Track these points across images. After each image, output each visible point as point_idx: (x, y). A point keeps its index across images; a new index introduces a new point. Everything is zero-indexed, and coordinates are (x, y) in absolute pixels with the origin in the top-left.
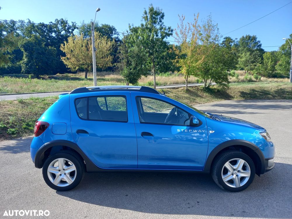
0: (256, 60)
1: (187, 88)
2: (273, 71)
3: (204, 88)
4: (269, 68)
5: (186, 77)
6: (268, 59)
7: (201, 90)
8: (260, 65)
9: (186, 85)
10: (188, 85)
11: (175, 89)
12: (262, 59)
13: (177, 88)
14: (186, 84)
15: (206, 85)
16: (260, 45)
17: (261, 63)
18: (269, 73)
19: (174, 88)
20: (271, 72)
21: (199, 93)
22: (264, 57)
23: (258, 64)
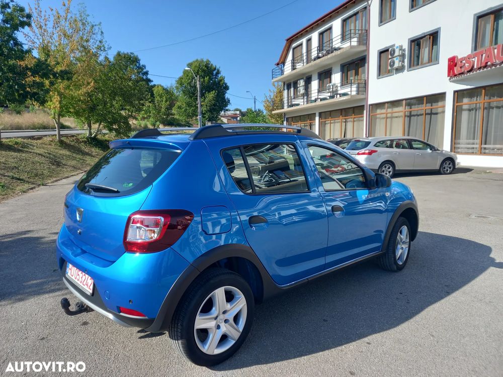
0: (144, 96)
1: (59, 138)
2: (168, 115)
3: (87, 138)
4: (163, 110)
5: (57, 117)
6: (161, 96)
7: (85, 142)
8: (150, 104)
9: (56, 133)
10: (62, 133)
11: (35, 139)
12: (152, 95)
13: (40, 138)
14: (57, 130)
15: (90, 134)
16: (146, 73)
17: (150, 102)
18: (163, 118)
19: (32, 138)
20: (165, 117)
21: (83, 147)
22: (154, 92)
23: (147, 104)
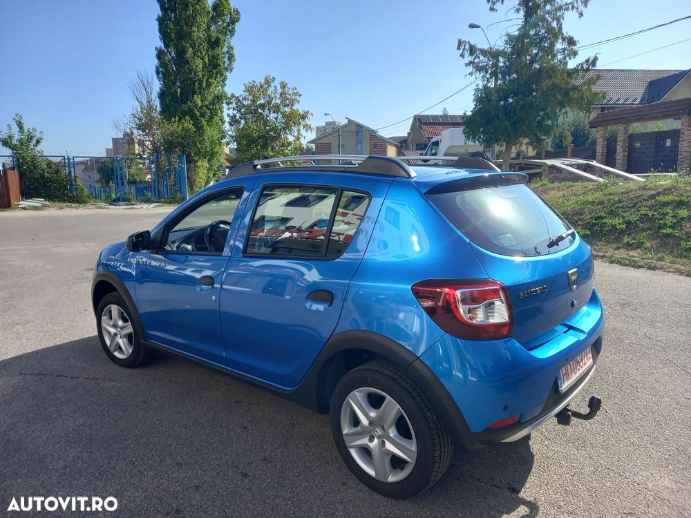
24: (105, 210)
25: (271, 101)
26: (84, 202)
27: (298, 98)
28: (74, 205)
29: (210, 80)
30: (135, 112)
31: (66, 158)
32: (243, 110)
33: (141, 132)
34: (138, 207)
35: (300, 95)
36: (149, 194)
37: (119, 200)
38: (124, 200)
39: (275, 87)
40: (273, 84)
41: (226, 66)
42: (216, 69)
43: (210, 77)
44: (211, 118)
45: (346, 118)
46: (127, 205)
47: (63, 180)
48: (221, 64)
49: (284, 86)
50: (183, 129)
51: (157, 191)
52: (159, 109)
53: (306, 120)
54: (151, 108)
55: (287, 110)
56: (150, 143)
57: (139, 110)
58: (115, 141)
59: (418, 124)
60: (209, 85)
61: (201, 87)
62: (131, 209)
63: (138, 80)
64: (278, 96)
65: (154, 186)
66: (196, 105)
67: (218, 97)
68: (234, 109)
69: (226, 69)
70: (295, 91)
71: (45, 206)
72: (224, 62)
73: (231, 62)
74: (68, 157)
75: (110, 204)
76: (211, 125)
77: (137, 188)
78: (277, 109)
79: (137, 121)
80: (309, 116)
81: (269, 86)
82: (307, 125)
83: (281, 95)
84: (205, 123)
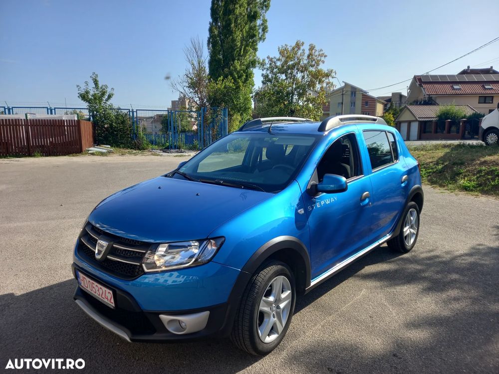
24: (159, 157)
25: (300, 62)
26: (144, 149)
27: (323, 59)
28: (134, 151)
29: (247, 48)
30: (188, 73)
31: (131, 110)
32: (275, 70)
33: (191, 90)
34: (187, 154)
35: (325, 56)
36: (196, 142)
37: (171, 148)
38: (176, 147)
39: (304, 50)
40: (302, 48)
41: (260, 36)
42: (251, 39)
43: (247, 45)
44: (246, 80)
45: (343, 82)
46: (177, 152)
47: (127, 129)
48: (257, 34)
49: (312, 48)
50: (225, 87)
51: (202, 139)
52: (207, 71)
53: (330, 78)
54: (201, 69)
55: (313, 69)
56: (198, 99)
57: (191, 71)
58: (173, 103)
59: (418, 84)
60: (246, 52)
61: (239, 55)
62: (180, 156)
63: (191, 46)
64: (306, 57)
65: (200, 135)
66: (236, 69)
67: (252, 62)
68: (268, 69)
69: (260, 39)
70: (321, 53)
71: (110, 152)
72: (259, 33)
73: (264, 33)
74: (132, 110)
75: (164, 152)
76: (246, 86)
77: (186, 136)
78: (304, 69)
79: (190, 80)
80: (333, 74)
81: (299, 49)
82: (330, 83)
83: (308, 56)
84: (241, 84)
